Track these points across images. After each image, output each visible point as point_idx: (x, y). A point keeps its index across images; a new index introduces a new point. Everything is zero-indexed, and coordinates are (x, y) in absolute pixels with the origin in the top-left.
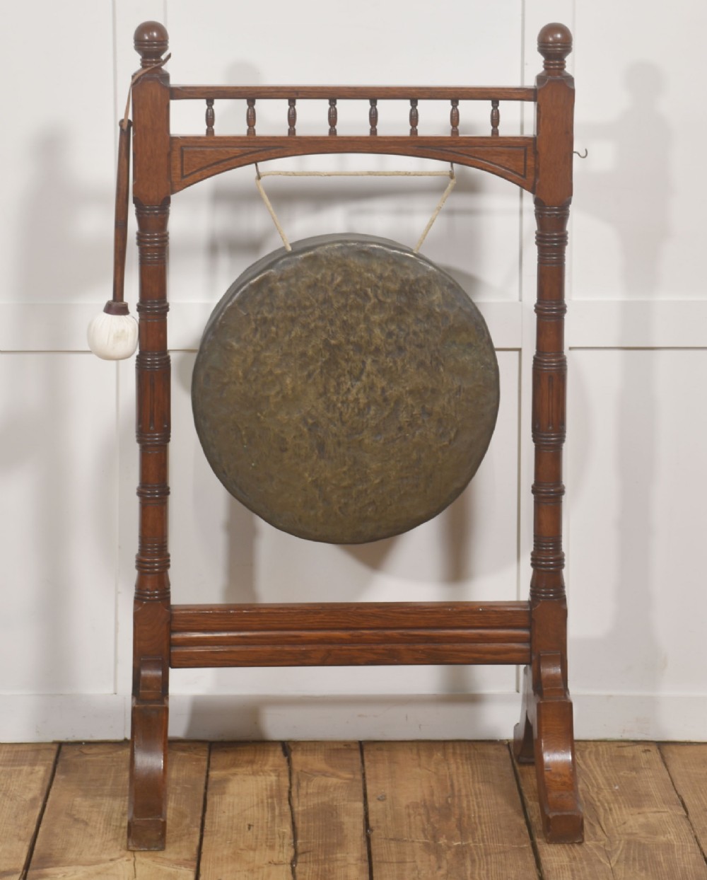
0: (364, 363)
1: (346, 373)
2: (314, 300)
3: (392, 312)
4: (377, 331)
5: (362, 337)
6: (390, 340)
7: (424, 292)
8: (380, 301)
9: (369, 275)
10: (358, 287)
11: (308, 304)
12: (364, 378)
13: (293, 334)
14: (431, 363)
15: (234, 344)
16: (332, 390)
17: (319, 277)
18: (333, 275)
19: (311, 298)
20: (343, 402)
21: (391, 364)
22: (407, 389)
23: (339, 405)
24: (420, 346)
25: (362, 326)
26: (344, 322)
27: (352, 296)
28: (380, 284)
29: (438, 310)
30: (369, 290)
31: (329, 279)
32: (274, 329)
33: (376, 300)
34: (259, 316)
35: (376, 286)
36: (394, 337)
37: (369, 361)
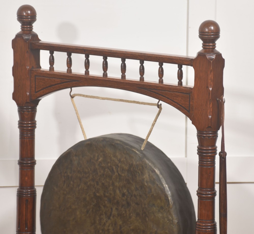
0: (112, 209)
1: (104, 213)
2: (89, 169)
3: (125, 182)
4: (118, 192)
5: (111, 194)
6: (123, 198)
7: (140, 172)
8: (119, 174)
9: (114, 159)
10: (109, 165)
11: (87, 171)
12: (111, 218)
13: (80, 187)
14: (142, 214)
15: (55, 188)
16: (97, 222)
17: (92, 157)
18: (98, 156)
19: (88, 168)
20: (102, 230)
21: (124, 212)
22: (131, 228)
23: (101, 231)
24: (137, 204)
25: (111, 187)
26: (103, 184)
27: (106, 170)
28: (119, 165)
29: (146, 184)
30: (114, 167)
31: (96, 158)
32: (72, 183)
33: (117, 174)
34: (66, 175)
35: (117, 165)
36: (126, 197)
37: (114, 209)
